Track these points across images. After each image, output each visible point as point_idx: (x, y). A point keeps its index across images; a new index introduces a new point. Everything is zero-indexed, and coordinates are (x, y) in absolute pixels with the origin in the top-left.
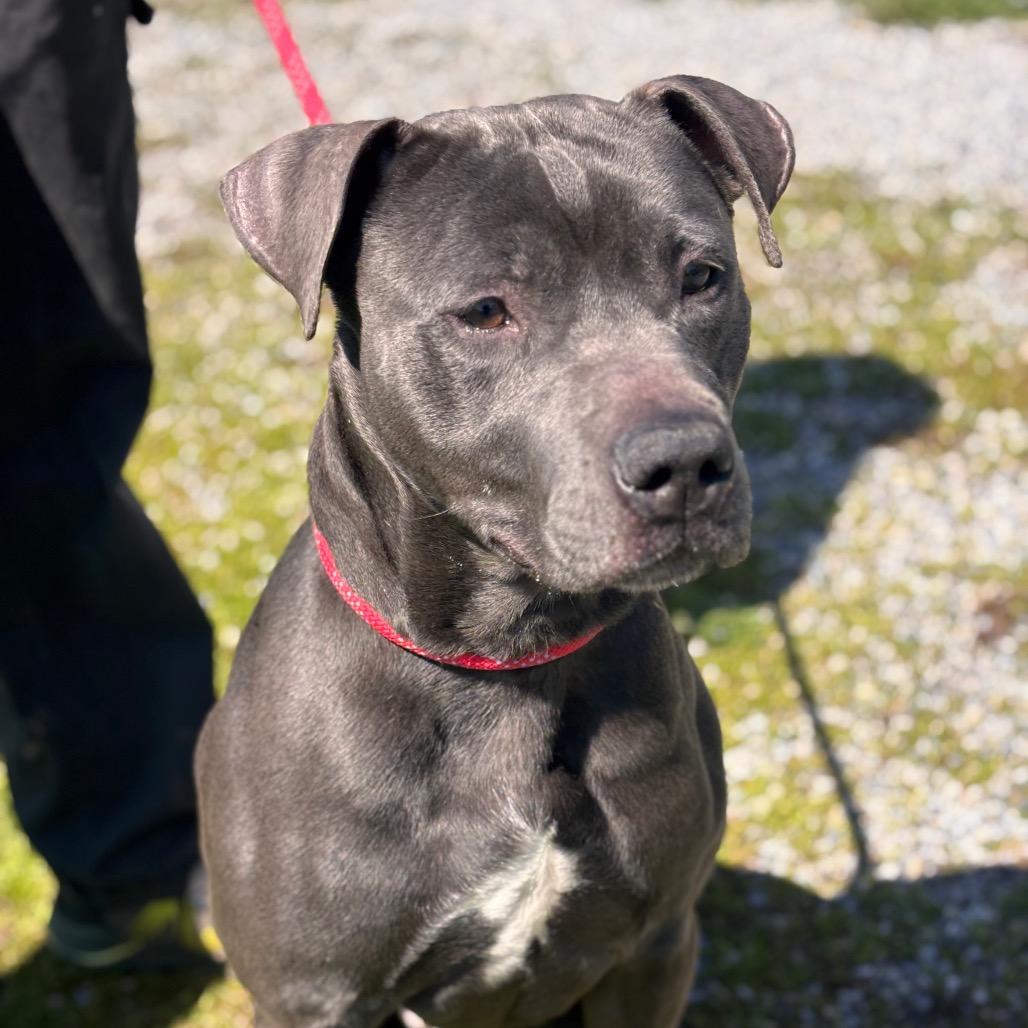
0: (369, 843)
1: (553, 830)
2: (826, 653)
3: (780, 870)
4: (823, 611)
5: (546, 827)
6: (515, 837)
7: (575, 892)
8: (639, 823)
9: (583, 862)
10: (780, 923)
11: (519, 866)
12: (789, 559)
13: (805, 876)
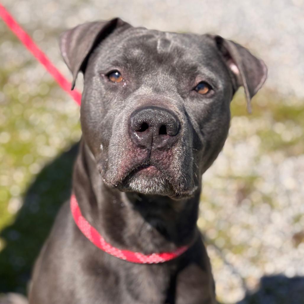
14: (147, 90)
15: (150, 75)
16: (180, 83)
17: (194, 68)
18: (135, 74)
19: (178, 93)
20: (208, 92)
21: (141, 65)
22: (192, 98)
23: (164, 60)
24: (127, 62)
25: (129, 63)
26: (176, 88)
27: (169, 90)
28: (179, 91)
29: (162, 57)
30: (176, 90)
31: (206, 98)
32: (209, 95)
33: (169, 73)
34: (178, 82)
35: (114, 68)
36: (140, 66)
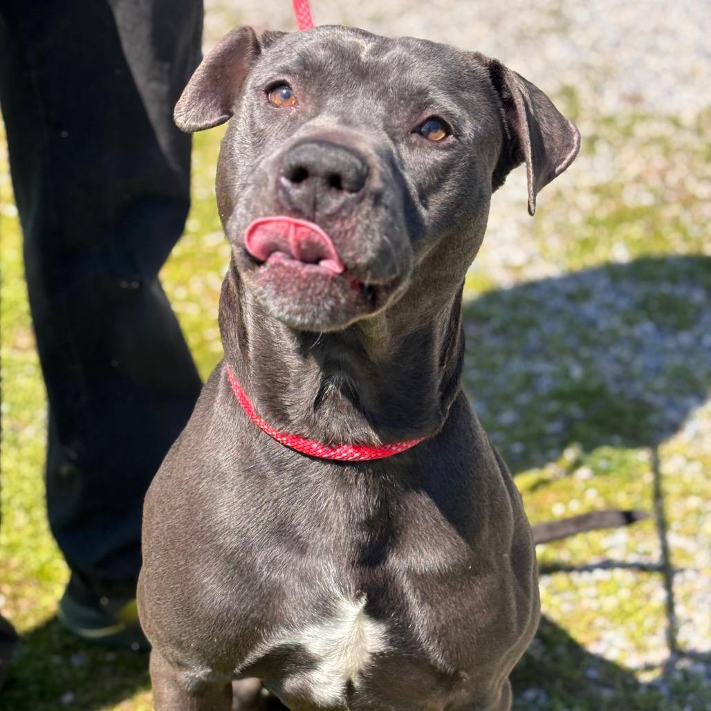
0: (225, 576)
1: (363, 601)
2: (686, 494)
3: (612, 655)
4: (690, 460)
5: (358, 597)
6: (332, 603)
7: (382, 654)
8: (438, 612)
9: (389, 632)
10: (607, 694)
11: (333, 625)
12: (672, 415)
13: (631, 661)
14: (328, 121)
15: (342, 96)
16: (391, 116)
17: (423, 92)
18: (317, 90)
19: (385, 130)
20: (443, 139)
21: (330, 73)
22: (411, 146)
23: (371, 74)
24: (305, 69)
25: (309, 70)
26: (382, 123)
27: (368, 123)
28: (387, 128)
29: (369, 67)
30: (381, 125)
31: (438, 148)
32: (444, 143)
33: (375, 95)
34: (389, 113)
35: (281, 78)
36: (327, 76)
